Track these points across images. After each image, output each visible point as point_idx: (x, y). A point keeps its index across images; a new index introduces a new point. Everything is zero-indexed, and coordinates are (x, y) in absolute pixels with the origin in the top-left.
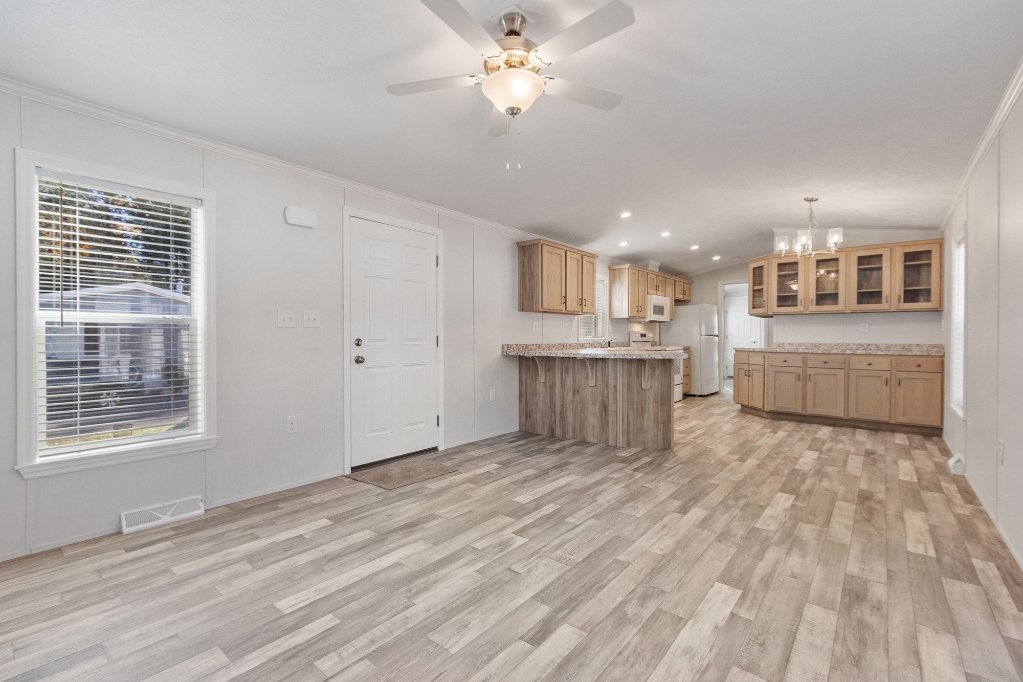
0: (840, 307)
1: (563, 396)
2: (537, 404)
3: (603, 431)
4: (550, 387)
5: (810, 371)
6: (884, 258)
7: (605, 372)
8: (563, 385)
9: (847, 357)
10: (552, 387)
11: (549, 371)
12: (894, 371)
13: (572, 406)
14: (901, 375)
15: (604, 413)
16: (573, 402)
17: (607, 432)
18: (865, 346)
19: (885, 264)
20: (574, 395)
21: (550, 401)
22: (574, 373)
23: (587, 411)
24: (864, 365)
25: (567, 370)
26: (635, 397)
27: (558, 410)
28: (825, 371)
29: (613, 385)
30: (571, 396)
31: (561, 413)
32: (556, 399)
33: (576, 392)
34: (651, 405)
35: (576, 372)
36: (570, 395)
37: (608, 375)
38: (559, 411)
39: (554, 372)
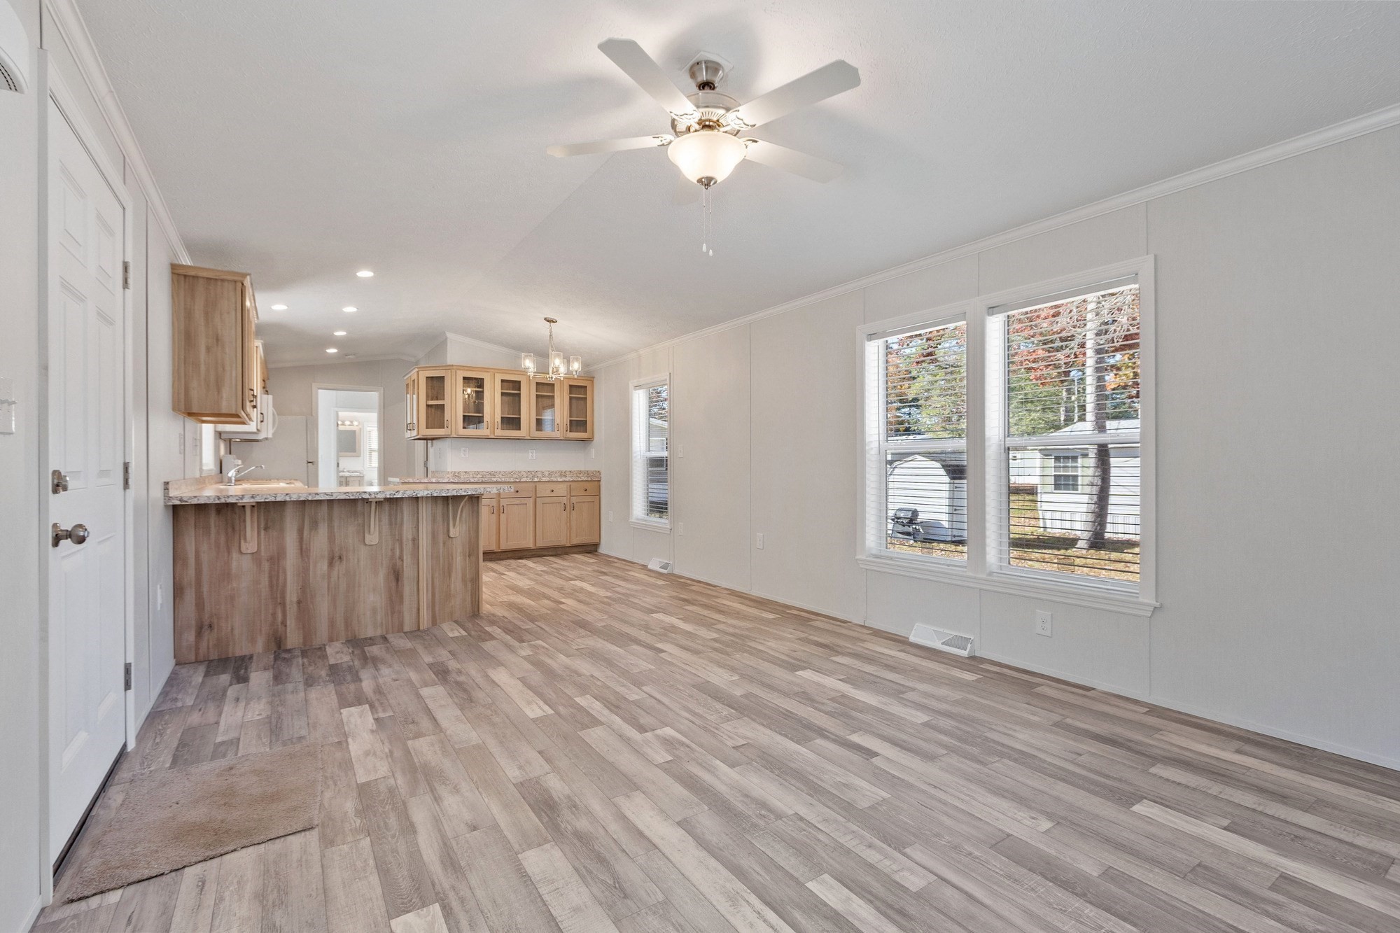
0: (523, 433)
1: (304, 572)
2: (232, 599)
3: (393, 613)
4: (271, 559)
5: (503, 502)
6: (556, 388)
7: (396, 519)
8: (303, 551)
9: (533, 485)
10: (277, 559)
11: (266, 529)
12: (569, 497)
13: (326, 585)
14: (574, 500)
15: (393, 584)
16: (329, 577)
17: (401, 613)
18: (533, 473)
19: (557, 394)
20: (331, 564)
21: (271, 586)
22: (331, 527)
23: (359, 586)
24: (548, 493)
25: (315, 525)
26: (441, 551)
27: (292, 596)
28: (516, 501)
29: (410, 537)
30: (325, 567)
31: (299, 602)
32: (285, 579)
33: (334, 559)
34: (459, 559)
35: (336, 524)
36: (323, 566)
37: (402, 524)
38: (295, 599)
39: (282, 530)
